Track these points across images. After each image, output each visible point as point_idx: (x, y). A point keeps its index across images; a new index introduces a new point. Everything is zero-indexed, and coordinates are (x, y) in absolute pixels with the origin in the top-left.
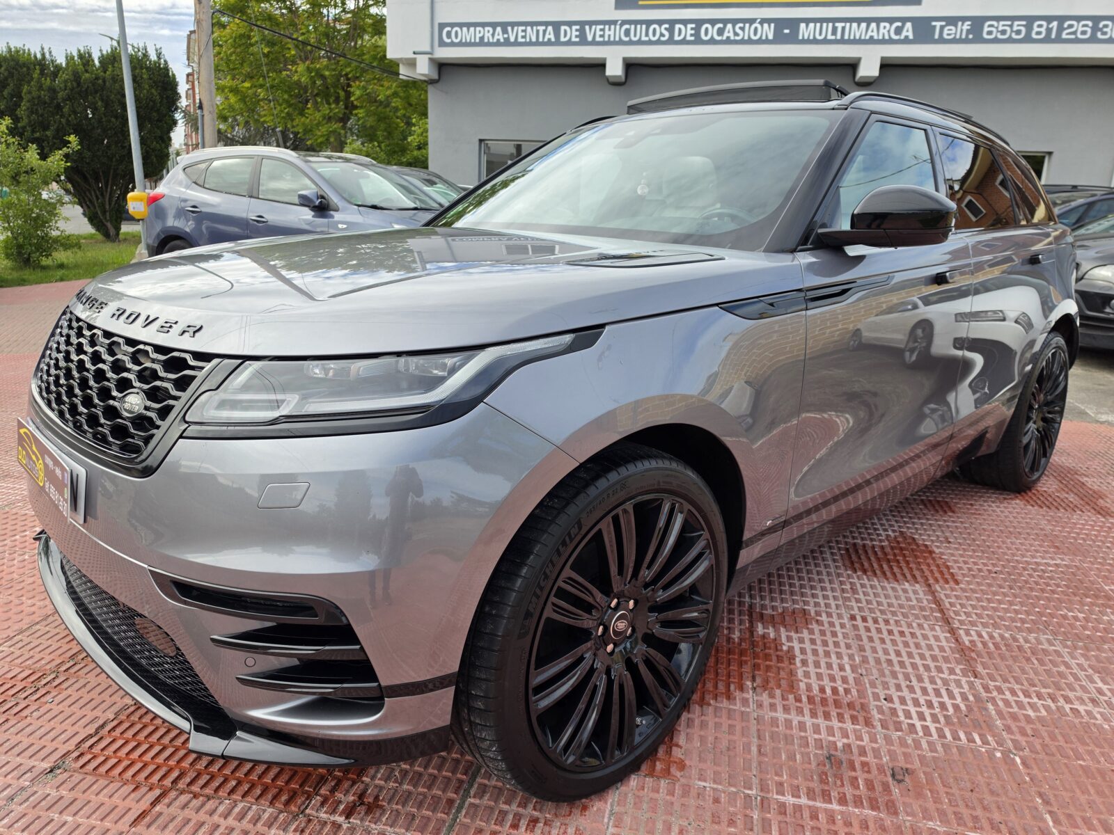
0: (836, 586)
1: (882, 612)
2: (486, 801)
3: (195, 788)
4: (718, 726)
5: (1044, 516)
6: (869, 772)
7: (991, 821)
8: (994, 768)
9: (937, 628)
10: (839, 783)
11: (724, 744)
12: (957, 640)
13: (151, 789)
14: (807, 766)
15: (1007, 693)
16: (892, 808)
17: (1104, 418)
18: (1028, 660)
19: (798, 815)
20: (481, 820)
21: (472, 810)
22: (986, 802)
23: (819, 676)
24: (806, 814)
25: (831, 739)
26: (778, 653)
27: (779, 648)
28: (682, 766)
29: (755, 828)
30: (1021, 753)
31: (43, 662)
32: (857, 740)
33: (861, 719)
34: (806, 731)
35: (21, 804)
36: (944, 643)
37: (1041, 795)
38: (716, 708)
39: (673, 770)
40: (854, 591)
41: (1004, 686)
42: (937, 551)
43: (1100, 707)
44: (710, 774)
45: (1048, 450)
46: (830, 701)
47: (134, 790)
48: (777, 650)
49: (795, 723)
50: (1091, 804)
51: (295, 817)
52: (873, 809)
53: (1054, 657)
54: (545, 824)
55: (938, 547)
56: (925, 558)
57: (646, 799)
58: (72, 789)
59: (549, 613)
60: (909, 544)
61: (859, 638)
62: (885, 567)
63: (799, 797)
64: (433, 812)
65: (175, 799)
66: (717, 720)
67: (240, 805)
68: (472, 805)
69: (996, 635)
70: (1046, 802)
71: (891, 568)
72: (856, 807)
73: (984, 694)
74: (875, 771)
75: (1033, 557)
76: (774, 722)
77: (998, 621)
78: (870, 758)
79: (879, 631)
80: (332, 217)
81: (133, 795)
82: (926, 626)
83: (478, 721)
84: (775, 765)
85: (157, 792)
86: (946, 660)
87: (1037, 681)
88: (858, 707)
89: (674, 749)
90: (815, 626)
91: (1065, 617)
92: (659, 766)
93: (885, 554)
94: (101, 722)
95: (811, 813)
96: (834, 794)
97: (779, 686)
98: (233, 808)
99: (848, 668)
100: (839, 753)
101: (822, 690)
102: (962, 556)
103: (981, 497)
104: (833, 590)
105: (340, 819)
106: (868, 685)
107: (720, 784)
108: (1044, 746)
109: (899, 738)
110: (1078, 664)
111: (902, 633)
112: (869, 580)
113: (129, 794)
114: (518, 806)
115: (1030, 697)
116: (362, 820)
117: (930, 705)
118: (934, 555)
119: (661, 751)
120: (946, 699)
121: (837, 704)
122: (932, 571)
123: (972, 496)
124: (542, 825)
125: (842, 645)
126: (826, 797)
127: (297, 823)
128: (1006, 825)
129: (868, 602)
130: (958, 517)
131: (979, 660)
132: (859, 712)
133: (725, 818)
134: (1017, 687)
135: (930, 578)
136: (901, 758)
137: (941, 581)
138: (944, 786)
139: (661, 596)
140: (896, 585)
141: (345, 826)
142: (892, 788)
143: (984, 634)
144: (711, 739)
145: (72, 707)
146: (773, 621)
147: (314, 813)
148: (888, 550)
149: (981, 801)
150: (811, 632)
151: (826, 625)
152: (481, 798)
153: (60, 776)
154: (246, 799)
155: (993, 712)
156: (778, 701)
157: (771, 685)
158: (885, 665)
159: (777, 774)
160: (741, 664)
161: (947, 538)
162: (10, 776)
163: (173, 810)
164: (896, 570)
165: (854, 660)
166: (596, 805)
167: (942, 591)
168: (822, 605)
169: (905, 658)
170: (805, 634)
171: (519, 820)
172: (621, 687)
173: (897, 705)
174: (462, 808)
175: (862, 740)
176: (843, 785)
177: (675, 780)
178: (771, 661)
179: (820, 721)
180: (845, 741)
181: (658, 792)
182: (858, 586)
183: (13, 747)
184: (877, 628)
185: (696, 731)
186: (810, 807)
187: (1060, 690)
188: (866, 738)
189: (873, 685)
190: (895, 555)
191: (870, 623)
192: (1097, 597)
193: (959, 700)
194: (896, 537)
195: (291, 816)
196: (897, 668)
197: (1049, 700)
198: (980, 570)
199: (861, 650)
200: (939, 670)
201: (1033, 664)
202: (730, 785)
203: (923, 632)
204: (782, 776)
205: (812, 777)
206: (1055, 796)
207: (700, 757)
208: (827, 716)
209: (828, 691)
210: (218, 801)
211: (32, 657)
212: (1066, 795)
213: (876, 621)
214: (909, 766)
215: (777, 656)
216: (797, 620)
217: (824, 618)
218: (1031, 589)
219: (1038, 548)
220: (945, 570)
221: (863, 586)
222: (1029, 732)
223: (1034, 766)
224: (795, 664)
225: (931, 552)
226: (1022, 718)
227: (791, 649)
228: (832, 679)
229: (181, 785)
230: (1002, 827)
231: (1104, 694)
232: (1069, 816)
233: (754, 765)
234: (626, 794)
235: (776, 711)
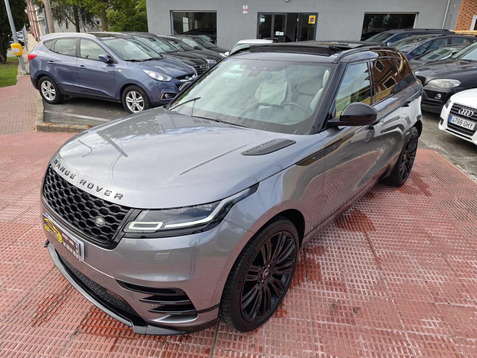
0: (333, 235)
1: (349, 245)
2: (224, 331)
3: (127, 336)
4: (296, 296)
5: (406, 197)
6: (346, 310)
7: (384, 324)
8: (385, 304)
9: (368, 250)
10: (337, 315)
11: (299, 302)
12: (375, 255)
13: (112, 338)
14: (326, 309)
15: (391, 275)
16: (353, 322)
17: (431, 146)
18: (398, 261)
19: (324, 327)
20: (224, 338)
21: (221, 335)
22: (382, 317)
23: (329, 273)
24: (327, 327)
25: (333, 298)
26: (314, 265)
27: (314, 263)
28: (286, 313)
29: (311, 333)
30: (394, 298)
31: (56, 291)
32: (342, 298)
33: (343, 290)
34: (325, 296)
35: (69, 347)
36: (370, 257)
37: (399, 313)
38: (295, 289)
39: (283, 314)
40: (339, 237)
41: (390, 273)
42: (368, 216)
43: (420, 278)
44: (295, 314)
46: (333, 283)
47: (106, 339)
48: (314, 264)
49: (321, 293)
50: (415, 315)
51: (163, 343)
52: (348, 323)
53: (407, 260)
54: (245, 338)
55: (368, 215)
56: (364, 220)
57: (276, 326)
58: (85, 340)
59: (246, 280)
60: (358, 214)
61: (341, 257)
62: (350, 225)
63: (324, 321)
64: (208, 337)
65: (122, 341)
66: (296, 294)
67: (144, 341)
68: (220, 333)
69: (388, 252)
70: (401, 316)
71: (352, 225)
72: (342, 323)
73: (383, 277)
74: (348, 309)
75: (402, 217)
76: (315, 293)
77: (389, 246)
78: (346, 305)
79: (348, 253)
80: (115, 66)
81: (107, 340)
82: (364, 250)
83: (225, 314)
84: (316, 309)
85: (115, 339)
86: (371, 263)
87: (400, 270)
88: (342, 285)
89: (283, 306)
90: (326, 253)
91: (411, 243)
92: (279, 313)
93: (350, 219)
94: (86, 314)
95: (328, 326)
96: (335, 319)
97: (315, 279)
98: (142, 342)
99: (338, 269)
100: (336, 303)
101: (330, 279)
102: (377, 218)
103: (384, 190)
104: (332, 237)
105: (178, 343)
106: (345, 276)
107: (299, 318)
108: (402, 295)
109: (355, 296)
110: (414, 262)
111: (356, 254)
112: (344, 232)
113: (105, 340)
114: (235, 332)
115: (398, 276)
116: (185, 342)
117: (366, 282)
118: (367, 219)
119: (279, 308)
120: (371, 280)
121: (335, 284)
122: (366, 226)
123: (381, 189)
124: (244, 338)
125: (336, 260)
126: (333, 320)
127: (164, 345)
128: (388, 325)
129: (344, 241)
130: (376, 200)
131: (382, 263)
132: (342, 287)
133: (301, 331)
134: (394, 273)
135: (366, 229)
136: (356, 303)
137: (369, 230)
138: (370, 313)
139: (279, 262)
140: (354, 233)
141: (180, 345)
142: (353, 314)
143: (384, 252)
144: (294, 301)
145: (73, 308)
146: (311, 252)
147: (169, 341)
148: (351, 217)
149: (381, 317)
150: (325, 256)
151: (330, 252)
152: (222, 330)
153: (79, 335)
154: (145, 338)
155: (386, 283)
156: (315, 285)
157: (313, 278)
158: (350, 267)
159: (317, 313)
160: (302, 271)
161: (371, 210)
162: (61, 337)
163: (122, 344)
164: (354, 226)
165: (340, 266)
166: (260, 330)
167: (370, 234)
168: (328, 244)
169: (357, 264)
170: (323, 257)
171: (236, 337)
172: (267, 293)
173: (355, 283)
174: (217, 335)
175: (344, 298)
176: (338, 315)
177: (284, 318)
178: (312, 268)
179: (330, 291)
180: (338, 298)
181: (279, 323)
182: (341, 234)
183: (58, 326)
184: (347, 252)
185: (289, 299)
186: (328, 324)
187: (408, 273)
188: (345, 297)
189: (347, 276)
190: (353, 219)
191: (345, 250)
192: (422, 233)
193: (375, 280)
194: (353, 211)
195: (162, 344)
196: (354, 268)
197: (404, 277)
198: (383, 224)
199: (342, 262)
200: (369, 268)
201: (400, 263)
202: (302, 318)
203: (363, 252)
204: (318, 314)
205: (328, 313)
206: (404, 313)
207: (291, 308)
208: (332, 290)
209: (332, 279)
210: (136, 340)
211: (51, 289)
212: (407, 312)
213: (347, 249)
214: (359, 306)
215: (314, 266)
216: (320, 250)
217: (329, 249)
218: (401, 231)
219: (404, 213)
220: (370, 225)
221: (342, 234)
222: (397, 290)
223: (398, 303)
224: (320, 269)
225: (366, 217)
226: (395, 285)
227: (319, 263)
228: (333, 274)
229: (122, 335)
230: (387, 325)
231: (422, 273)
232: (408, 320)
233: (309, 310)
234: (269, 325)
235: (315, 289)
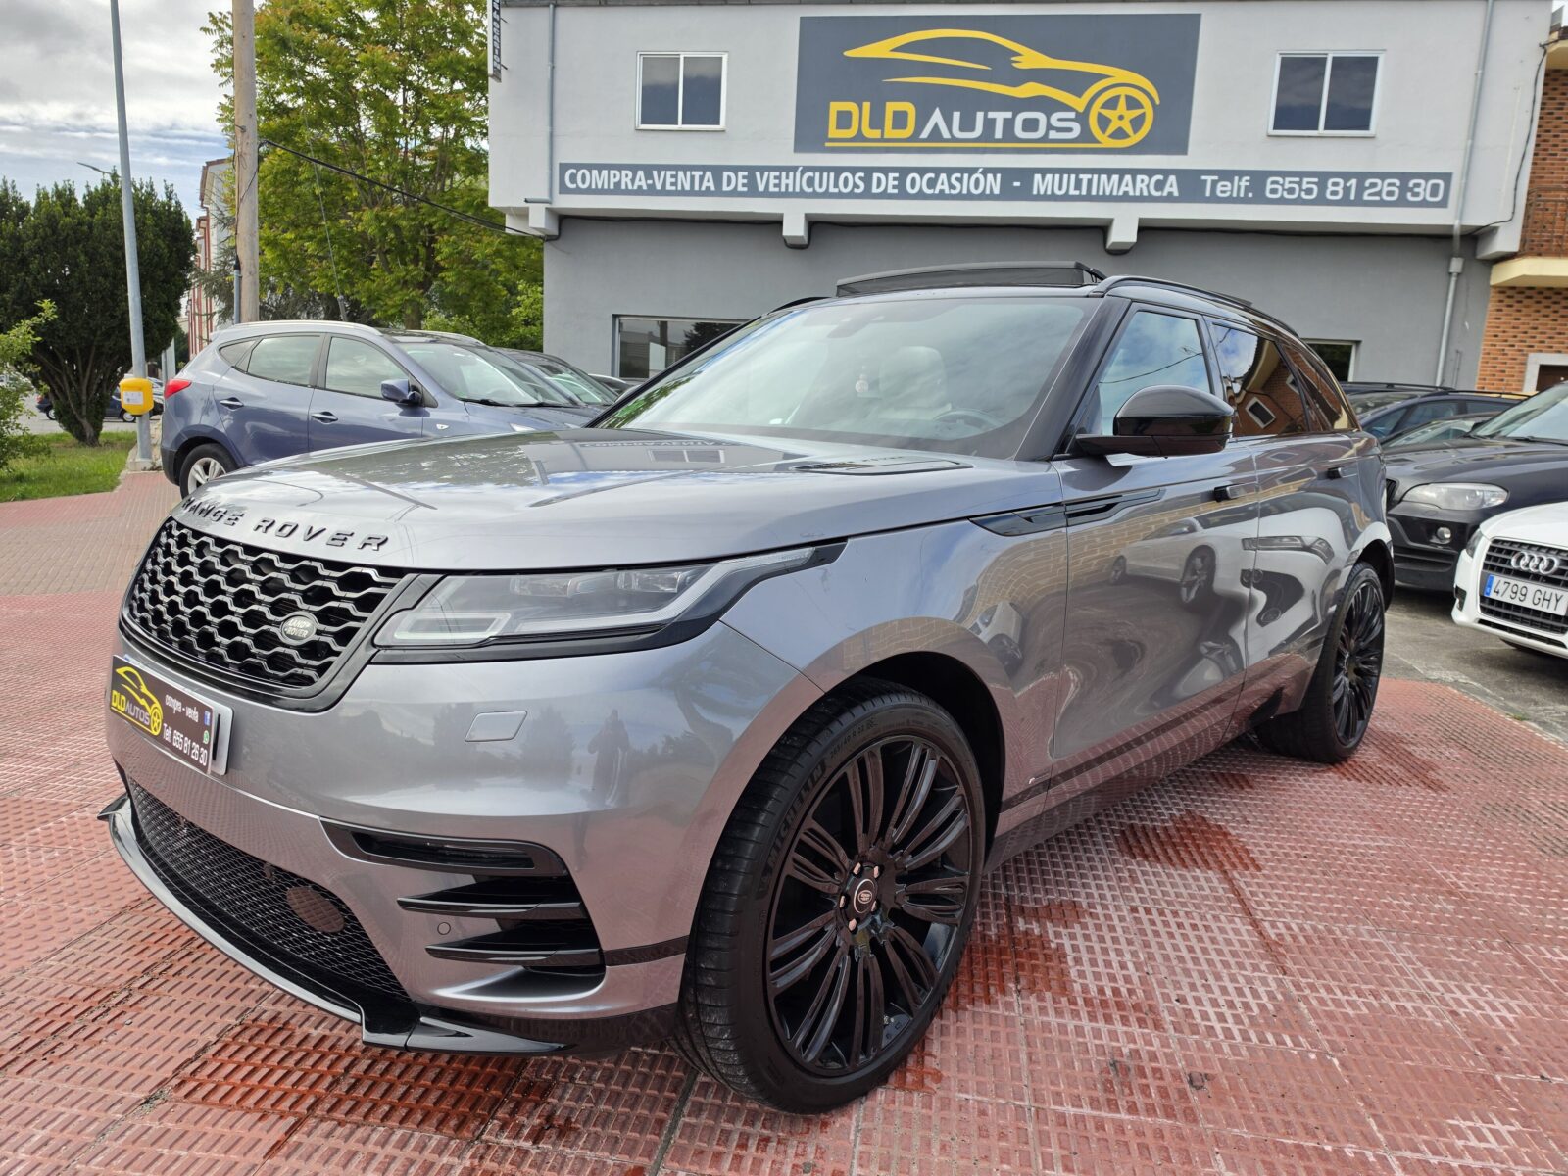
0: (1111, 874)
1: (1169, 903)
2: (704, 1119)
3: (339, 1115)
4: (977, 1033)
5: (1363, 791)
6: (1162, 1078)
7: (1305, 1127)
8: (1308, 1071)
9: (1237, 920)
10: (1127, 1091)
11: (987, 1052)
12: (1261, 934)
13: (282, 1117)
14: (1087, 1074)
15: (1322, 990)
16: (1190, 1116)
17: (1435, 675)
18: (1346, 953)
19: (1080, 1125)
20: (700, 1140)
21: (689, 1130)
22: (1299, 1107)
23: (1097, 976)
24: (1090, 1125)
25: (1115, 1044)
26: (1045, 951)
27: (1046, 945)
28: (938, 1077)
29: (1031, 1142)
30: (1339, 1055)
31: (108, 978)
32: (1146, 1044)
33: (1150, 1022)
34: (1084, 1036)
35: (116, 1139)
36: (1246, 937)
37: (1362, 1098)
38: (974, 1013)
39: (928, 1081)
40: (1134, 879)
41: (1318, 983)
42: (1233, 832)
43: (1431, 1004)
44: (972, 1084)
45: (1366, 711)
46: (1112, 1003)
47: (260, 1119)
48: (1044, 948)
49: (1071, 1027)
50: (1421, 1107)
51: (470, 1143)
52: (1168, 1116)
53: (1377, 950)
54: (779, 1142)
55: (1233, 828)
56: (1219, 841)
57: (898, 1114)
58: (180, 1120)
59: (789, 870)
60: (1199, 825)
61: (1143, 932)
62: (1171, 851)
63: (1081, 1107)
64: (640, 1133)
65: (316, 1127)
66: (976, 1026)
67: (399, 1133)
68: (686, 1125)
69: (1307, 927)
70: (1370, 1105)
71: (1177, 852)
72: (1149, 1116)
73: (1294, 993)
74: (1168, 1078)
75: (1350, 838)
76: (1046, 1027)
77: (1310, 911)
78: (1162, 1064)
79: (1166, 924)
80: (427, 414)
81: (260, 1125)
82: (1222, 918)
83: (707, 1002)
84: (1049, 1073)
85: (292, 1120)
86: (1248, 955)
87: (1356, 977)
88: (1145, 1009)
89: (927, 1058)
90: (1088, 920)
91: (1388, 905)
92: (910, 1077)
93: (1170, 837)
94: (200, 1045)
95: (1096, 1124)
96: (1122, 1103)
97: (1049, 988)
98: (391, 1135)
99: (1130, 966)
100: (1125, 1060)
101: (1101, 991)
102: (1263, 838)
103: (1285, 769)
104: (1107, 878)
105: (527, 1144)
106: (1156, 985)
107: (986, 1095)
108: (1366, 1046)
109: (1196, 1041)
110: (1404, 957)
111: (1194, 927)
112: (1151, 867)
113: (255, 1124)
114: (744, 1124)
115: (1348, 994)
116: (553, 1144)
117: (1231, 1005)
118: (1229, 838)
119: (911, 1062)
120: (1249, 998)
121: (1120, 1006)
122: (1227, 856)
123: (1274, 769)
124: (775, 1144)
125: (1123, 940)
126: (1113, 1105)
127: (473, 1150)
128: (1323, 1129)
129: (1152, 892)
130: (1258, 794)
131: (1288, 955)
132: (1147, 1015)
133: (994, 1132)
134: (1332, 983)
135: (1226, 864)
136: (1199, 1063)
137: (1240, 867)
138: (1251, 1091)
139: (911, 862)
140: (1184, 872)
141: (534, 1151)
142: (1190, 1094)
143: (1294, 926)
144: (970, 1047)
145: (159, 1029)
146: (1035, 915)
147: (493, 1138)
148: (1173, 832)
149: (1294, 1106)
150: (1084, 926)
151: (1102, 919)
152: (697, 1117)
153: (160, 1107)
154: (405, 1125)
155: (1306, 1012)
156: (1048, 1003)
157: (1038, 987)
158: (1175, 962)
159: (1052, 1083)
160: (1000, 965)
161: (1244, 818)
162: (94, 1109)
163: (315, 1138)
164: (1183, 854)
165: (1138, 957)
166: (838, 1122)
167: (1241, 878)
168: (1096, 895)
169: (1199, 954)
170: (1077, 929)
171: (747, 1139)
172: (866, 973)
173: (1192, 1006)
174: (675, 1128)
175: (1152, 1045)
176: (1132, 1093)
177: (930, 1094)
178: (1037, 960)
179: (1101, 1025)
180: (1132, 1046)
181: (911, 1105)
182: (1139, 874)
183: (91, 1076)
184: (1163, 922)
185: (951, 1040)
186: (1094, 1117)
187: (1383, 986)
188: (1157, 1042)
189: (1162, 984)
190: (1182, 838)
191: (1155, 916)
192: (1426, 882)
193: (1265, 999)
194: (1182, 817)
195: (465, 1143)
196: (1190, 965)
197: (1371, 997)
198: (1286, 854)
199: (1145, 946)
200: (1241, 966)
201: (1352, 958)
202: (997, 1095)
203: (1219, 924)
204: (1059, 1085)
205: (1095, 1085)
206: (1379, 1099)
207: (958, 1067)
208: (1108, 1019)
209: (1109, 992)
210: (370, 1128)
211: (92, 972)
212: (1393, 1098)
213: (1162, 913)
214: (1208, 1071)
215: (1044, 954)
216: (1068, 913)
217: (1099, 910)
218: (1349, 875)
219: (1357, 828)
220: (1244, 855)
221: (1144, 873)
222: (1349, 1032)
223: (1355, 1068)
224: (1066, 963)
225: (1226, 834)
226: (1339, 1016)
227: (1060, 946)
228: (1113, 978)
229: (319, 1111)
230: (1318, 1132)
231: (1436, 990)
232: (1396, 1120)
233: (1025, 1074)
234: (873, 1109)
235: (1047, 1015)
